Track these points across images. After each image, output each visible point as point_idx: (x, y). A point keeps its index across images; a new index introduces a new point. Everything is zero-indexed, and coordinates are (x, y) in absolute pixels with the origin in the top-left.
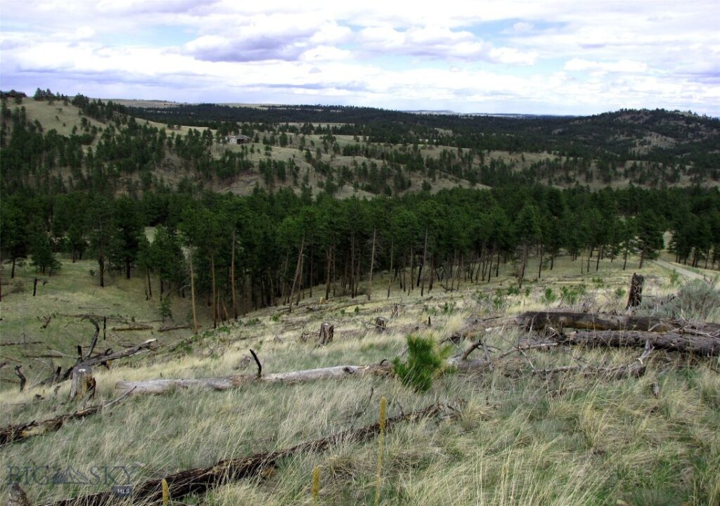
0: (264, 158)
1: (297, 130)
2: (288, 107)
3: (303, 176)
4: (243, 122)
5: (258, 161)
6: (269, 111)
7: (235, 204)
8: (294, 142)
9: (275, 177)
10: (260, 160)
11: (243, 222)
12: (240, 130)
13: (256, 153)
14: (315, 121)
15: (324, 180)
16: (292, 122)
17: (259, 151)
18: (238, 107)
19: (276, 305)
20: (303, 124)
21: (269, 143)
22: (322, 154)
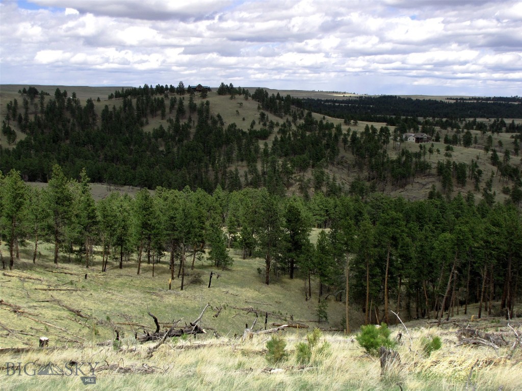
0: (443, 159)
1: (485, 126)
2: (479, 99)
3: (486, 181)
4: (425, 117)
5: (437, 162)
6: (456, 104)
8: (479, 141)
9: (454, 181)
10: (439, 163)
12: (420, 127)
13: (435, 153)
14: (508, 117)
15: (511, 185)
16: (481, 117)
17: (438, 151)
18: (421, 99)
20: (493, 120)
21: (451, 142)
22: (511, 156)
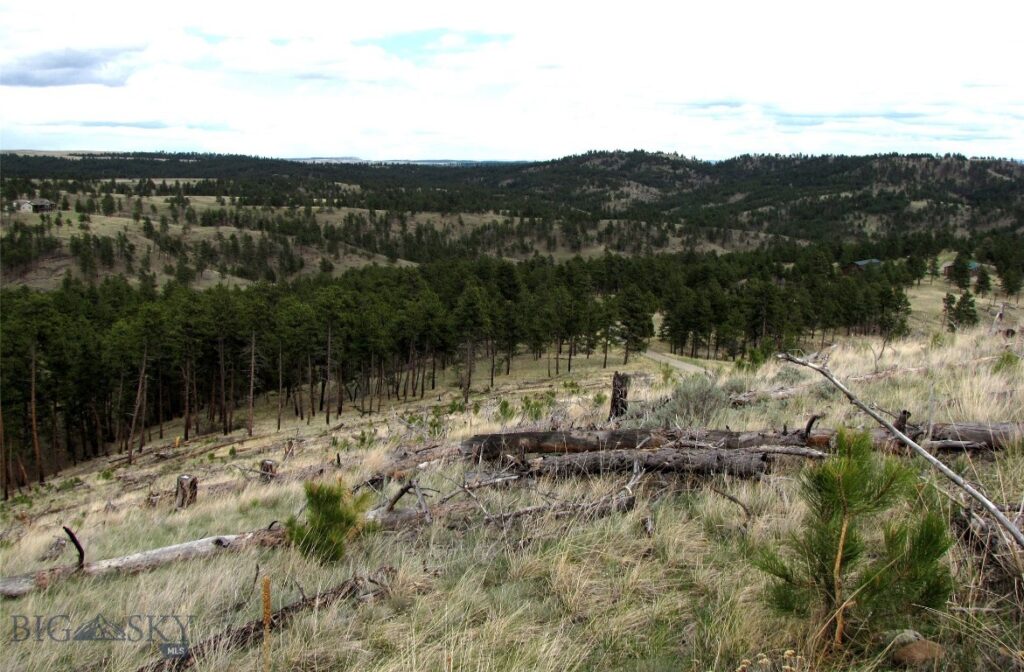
0: (79, 233)
1: (130, 189)
2: (114, 155)
3: (141, 258)
4: (41, 178)
5: (69, 237)
6: (83, 161)
7: (34, 304)
8: (125, 208)
9: (97, 261)
10: (73, 238)
11: (49, 331)
12: (38, 192)
13: (65, 226)
14: (156, 177)
15: (174, 263)
16: (120, 177)
17: (69, 222)
18: (32, 155)
19: (107, 455)
20: (137, 181)
21: (85, 211)
22: (170, 225)
